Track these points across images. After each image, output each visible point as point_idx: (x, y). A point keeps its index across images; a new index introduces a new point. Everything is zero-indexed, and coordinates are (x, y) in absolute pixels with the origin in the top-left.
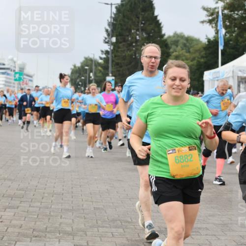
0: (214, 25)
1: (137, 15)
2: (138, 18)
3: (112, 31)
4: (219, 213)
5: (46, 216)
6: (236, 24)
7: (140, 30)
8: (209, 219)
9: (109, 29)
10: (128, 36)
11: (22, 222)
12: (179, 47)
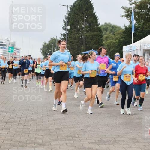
0: (129, 18)
1: (83, 12)
2: (84, 14)
3: (68, 22)
4: (132, 132)
5: (27, 133)
6: (142, 17)
7: (85, 21)
8: (125, 135)
9: (66, 21)
10: (77, 25)
11: (12, 138)
12: (108, 32)
